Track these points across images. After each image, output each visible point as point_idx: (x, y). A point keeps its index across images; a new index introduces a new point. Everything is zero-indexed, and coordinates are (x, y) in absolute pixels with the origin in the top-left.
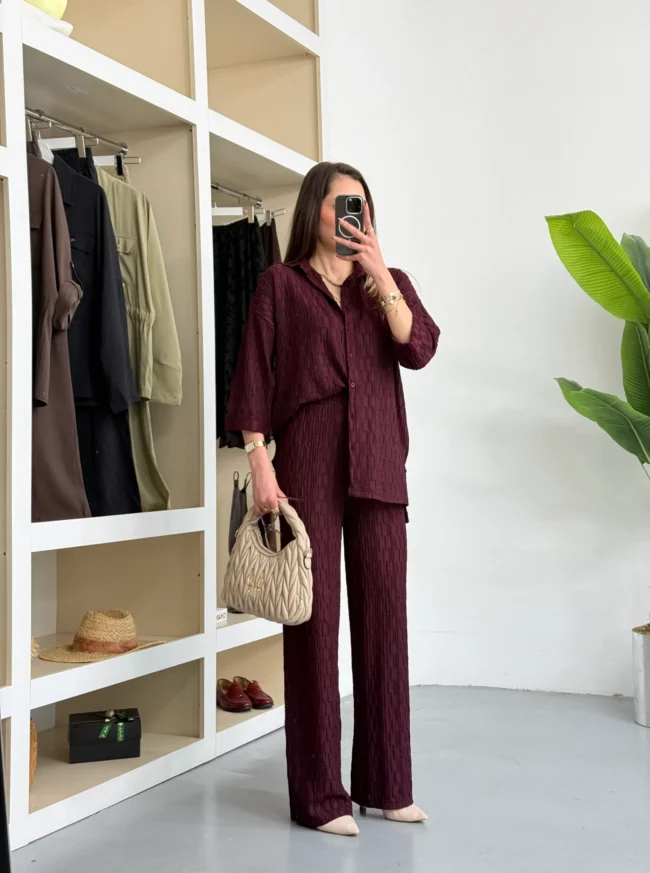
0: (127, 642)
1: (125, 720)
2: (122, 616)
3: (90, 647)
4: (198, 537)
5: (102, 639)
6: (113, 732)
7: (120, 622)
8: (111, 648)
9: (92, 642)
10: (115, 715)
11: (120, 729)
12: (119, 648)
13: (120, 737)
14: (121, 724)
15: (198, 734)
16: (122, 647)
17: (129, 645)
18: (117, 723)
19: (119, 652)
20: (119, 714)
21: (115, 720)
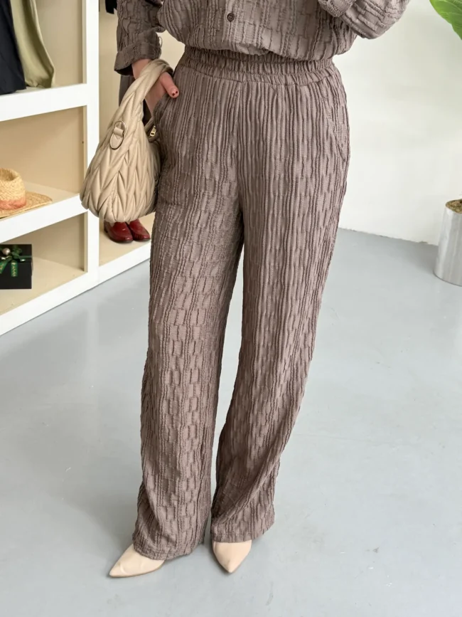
0: (15, 201)
1: (18, 261)
2: (12, 178)
4: (81, 111)
6: (8, 268)
7: (11, 183)
8: (2, 205)
10: (9, 254)
11: (14, 267)
12: (8, 206)
13: (14, 274)
14: (14, 264)
15: (82, 268)
16: (11, 205)
17: (18, 204)
18: (10, 262)
19: (8, 209)
20: (13, 253)
21: (10, 259)
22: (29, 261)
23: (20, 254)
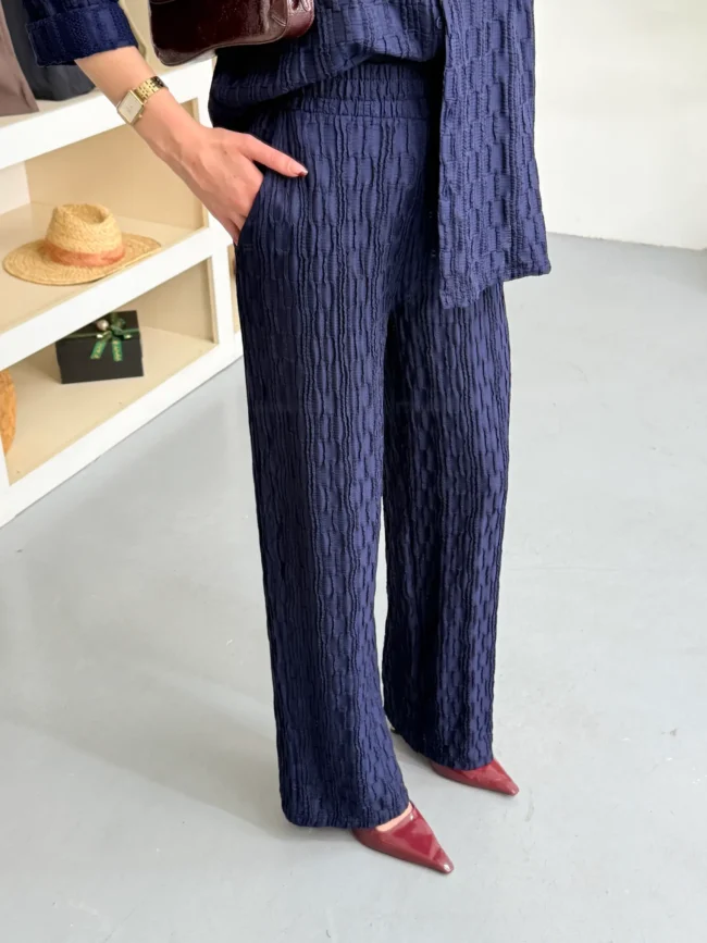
0: (110, 252)
1: (121, 338)
2: (101, 218)
3: (65, 259)
5: (77, 250)
6: (108, 350)
7: (98, 228)
8: (91, 261)
9: (65, 252)
10: (108, 329)
11: (116, 348)
12: (100, 261)
13: (118, 357)
14: (115, 342)
15: (211, 338)
16: (103, 259)
17: (114, 256)
18: (110, 340)
19: (101, 266)
20: (113, 327)
21: (110, 336)
22: (137, 336)
23: (124, 327)
